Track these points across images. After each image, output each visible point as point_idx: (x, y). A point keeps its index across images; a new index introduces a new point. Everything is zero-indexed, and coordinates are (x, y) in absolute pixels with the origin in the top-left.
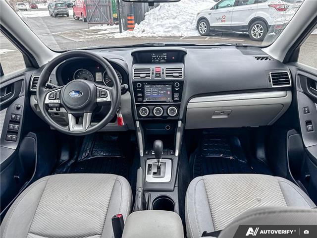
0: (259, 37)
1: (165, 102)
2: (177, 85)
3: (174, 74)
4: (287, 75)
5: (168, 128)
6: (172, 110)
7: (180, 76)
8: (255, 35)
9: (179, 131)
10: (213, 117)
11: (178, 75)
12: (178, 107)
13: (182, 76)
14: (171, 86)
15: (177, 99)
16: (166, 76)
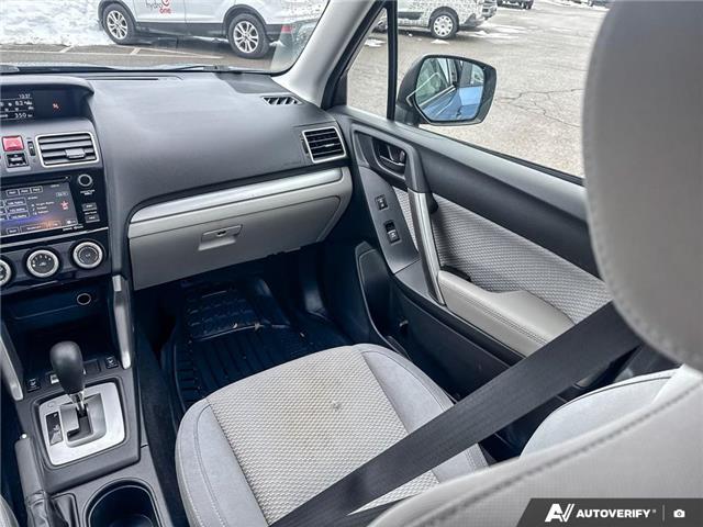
0: (251, 50)
1: (60, 232)
2: (85, 180)
3: (69, 153)
4: (335, 135)
5: (84, 299)
6: (87, 250)
7: (88, 154)
8: (243, 45)
9: (119, 303)
10: (203, 248)
11: (81, 152)
12: (103, 239)
13: (93, 154)
14: (67, 185)
15: (93, 219)
16: (45, 159)
